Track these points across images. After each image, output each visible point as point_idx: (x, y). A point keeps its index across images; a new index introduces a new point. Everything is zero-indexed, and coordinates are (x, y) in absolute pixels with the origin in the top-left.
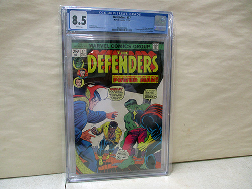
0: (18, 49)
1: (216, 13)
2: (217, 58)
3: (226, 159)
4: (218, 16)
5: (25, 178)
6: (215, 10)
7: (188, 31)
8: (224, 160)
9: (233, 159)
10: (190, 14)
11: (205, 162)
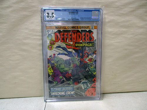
0: (22, 31)
1: (132, 8)
2: (132, 34)
3: (138, 92)
4: (133, 9)
5: (26, 98)
6: (130, 6)
7: (114, 18)
8: (136, 93)
9: (142, 92)
10: (116, 9)
11: (125, 93)
